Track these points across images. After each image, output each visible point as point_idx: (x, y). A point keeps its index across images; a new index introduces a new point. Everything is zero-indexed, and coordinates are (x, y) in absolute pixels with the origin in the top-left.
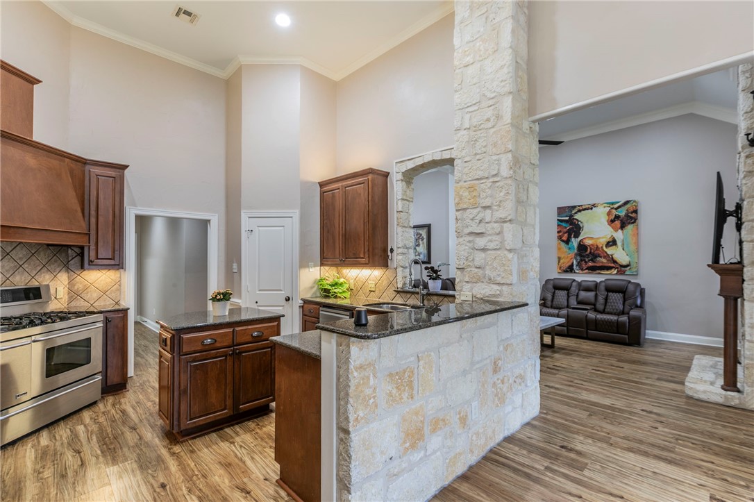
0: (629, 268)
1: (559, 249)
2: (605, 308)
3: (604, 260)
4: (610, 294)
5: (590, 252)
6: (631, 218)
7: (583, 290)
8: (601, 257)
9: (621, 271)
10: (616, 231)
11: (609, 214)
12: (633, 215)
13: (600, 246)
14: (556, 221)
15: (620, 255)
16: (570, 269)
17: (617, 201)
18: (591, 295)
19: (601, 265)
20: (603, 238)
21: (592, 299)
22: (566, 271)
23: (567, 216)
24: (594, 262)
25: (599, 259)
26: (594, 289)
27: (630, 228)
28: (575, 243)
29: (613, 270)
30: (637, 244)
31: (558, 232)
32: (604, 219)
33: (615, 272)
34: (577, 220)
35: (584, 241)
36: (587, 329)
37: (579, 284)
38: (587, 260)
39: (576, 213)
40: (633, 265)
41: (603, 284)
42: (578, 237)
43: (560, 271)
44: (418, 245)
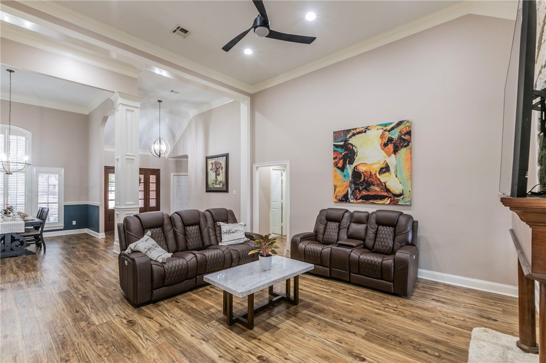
0: (402, 197)
1: (335, 177)
2: (374, 245)
3: (377, 189)
4: (380, 227)
5: (364, 180)
6: (404, 140)
7: (354, 222)
8: (374, 185)
9: (394, 200)
10: (389, 155)
11: (382, 137)
12: (407, 137)
13: (373, 173)
14: (333, 147)
15: (393, 182)
16: (345, 199)
17: (391, 122)
18: (361, 227)
19: (374, 193)
20: (376, 164)
21: (363, 233)
22: (341, 201)
23: (342, 141)
24: (368, 191)
25: (372, 187)
26: (365, 221)
27: (403, 152)
28: (349, 169)
29: (386, 200)
30: (411, 170)
31: (335, 158)
32: (378, 142)
33: (388, 202)
34: (352, 145)
35: (358, 167)
36: (350, 272)
37: (352, 215)
38: (361, 188)
39: (350, 137)
40: (406, 194)
41: (374, 215)
42: (352, 164)
43: (336, 201)
44: (218, 175)
